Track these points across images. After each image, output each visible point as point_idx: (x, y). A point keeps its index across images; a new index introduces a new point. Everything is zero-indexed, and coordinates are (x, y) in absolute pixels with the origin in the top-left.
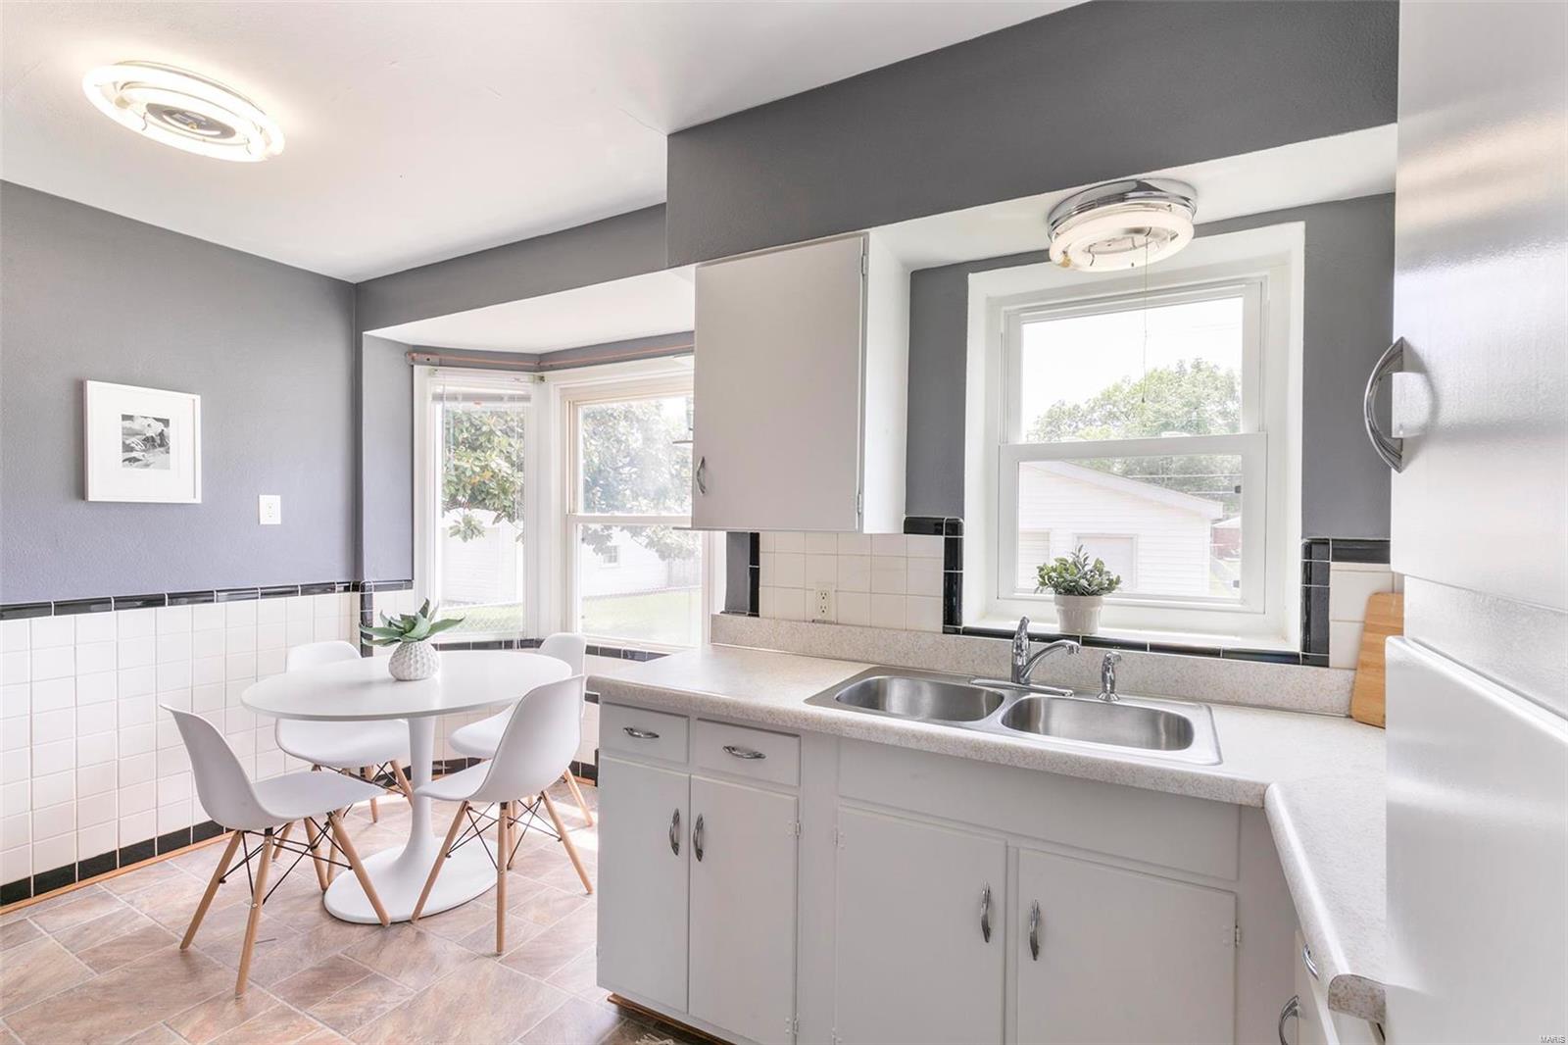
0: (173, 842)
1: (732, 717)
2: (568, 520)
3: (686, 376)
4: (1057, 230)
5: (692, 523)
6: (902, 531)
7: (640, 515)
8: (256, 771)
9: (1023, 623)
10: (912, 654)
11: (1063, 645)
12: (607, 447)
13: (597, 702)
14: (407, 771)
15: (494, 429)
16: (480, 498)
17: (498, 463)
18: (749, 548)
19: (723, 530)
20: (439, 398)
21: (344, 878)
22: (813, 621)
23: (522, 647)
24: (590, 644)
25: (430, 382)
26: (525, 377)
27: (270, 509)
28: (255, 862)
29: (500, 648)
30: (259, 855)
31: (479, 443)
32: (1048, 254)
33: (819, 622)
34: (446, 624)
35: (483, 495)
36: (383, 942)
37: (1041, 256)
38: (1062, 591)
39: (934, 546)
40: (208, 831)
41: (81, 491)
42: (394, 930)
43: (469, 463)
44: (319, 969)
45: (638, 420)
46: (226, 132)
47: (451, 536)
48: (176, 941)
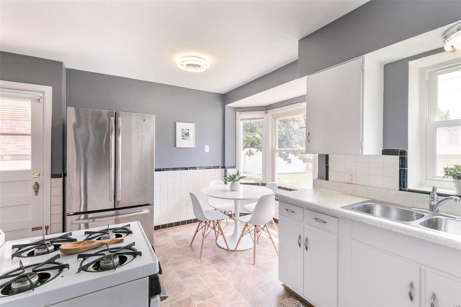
0: (190, 222)
1: (316, 209)
2: (273, 151)
3: (304, 108)
4: (448, 39)
5: (306, 152)
6: (381, 154)
7: (297, 149)
8: (204, 208)
9: (434, 189)
10: (386, 197)
11: (452, 198)
12: (287, 129)
13: (278, 201)
14: (234, 214)
15: (256, 126)
16: (253, 145)
17: (258, 136)
18: (325, 159)
19: (317, 153)
20: (242, 120)
21: (220, 237)
22: (347, 183)
23: (262, 185)
24: (279, 186)
25: (240, 116)
26: (263, 112)
27: (207, 149)
28: (203, 228)
29: (256, 185)
30: (204, 227)
31: (252, 130)
32: (444, 49)
33: (349, 183)
34: (243, 177)
35: (254, 144)
36: (228, 254)
37: (441, 50)
38: (456, 178)
39: (396, 159)
40: (195, 221)
41: (175, 146)
42: (231, 252)
43: (250, 136)
44: (216, 257)
45: (297, 121)
46: (199, 66)
47: (246, 155)
48: (189, 243)
